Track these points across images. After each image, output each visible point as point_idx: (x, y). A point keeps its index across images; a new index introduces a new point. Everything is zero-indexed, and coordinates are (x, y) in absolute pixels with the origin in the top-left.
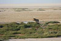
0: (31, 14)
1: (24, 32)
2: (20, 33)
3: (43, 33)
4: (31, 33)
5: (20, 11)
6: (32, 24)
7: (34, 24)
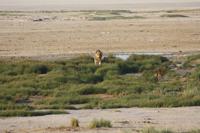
0: (141, 29)
2: (104, 91)
3: (180, 90)
4: (140, 91)
5: (104, 19)
6: (144, 61)
7: (149, 61)
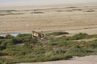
0: (22, 20)
1: (14, 52)
2: (7, 54)
4: (24, 54)
5: (3, 15)
6: (24, 37)
7: (27, 37)
